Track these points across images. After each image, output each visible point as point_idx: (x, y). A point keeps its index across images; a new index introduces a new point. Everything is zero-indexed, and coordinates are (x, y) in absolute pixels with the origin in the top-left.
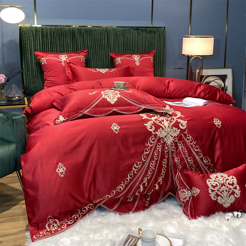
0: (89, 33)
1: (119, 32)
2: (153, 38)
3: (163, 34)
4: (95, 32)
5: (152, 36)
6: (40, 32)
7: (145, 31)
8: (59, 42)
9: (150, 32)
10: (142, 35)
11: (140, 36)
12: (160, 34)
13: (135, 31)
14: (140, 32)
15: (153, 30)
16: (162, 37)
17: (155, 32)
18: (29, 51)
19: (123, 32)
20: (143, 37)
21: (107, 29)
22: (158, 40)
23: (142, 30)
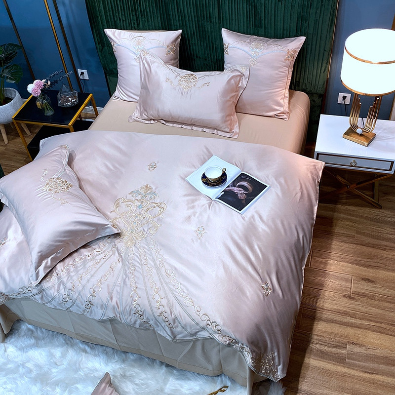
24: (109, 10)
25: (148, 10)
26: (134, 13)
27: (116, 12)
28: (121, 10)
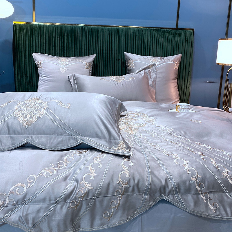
0: (96, 34)
1: (133, 33)
2: (177, 42)
3: (190, 37)
4: (103, 32)
5: (176, 39)
6: (36, 31)
7: (167, 32)
8: (58, 43)
9: (173, 34)
10: (162, 38)
11: (160, 40)
12: (187, 38)
13: (154, 33)
14: (161, 33)
15: (178, 32)
16: (188, 41)
17: (180, 35)
18: (23, 53)
19: (138, 34)
20: (164, 40)
21: (118, 29)
22: (184, 45)
23: (164, 32)
24: (33, 46)
25: (65, 46)
26: (54, 48)
27: (38, 47)
28: (43, 46)
